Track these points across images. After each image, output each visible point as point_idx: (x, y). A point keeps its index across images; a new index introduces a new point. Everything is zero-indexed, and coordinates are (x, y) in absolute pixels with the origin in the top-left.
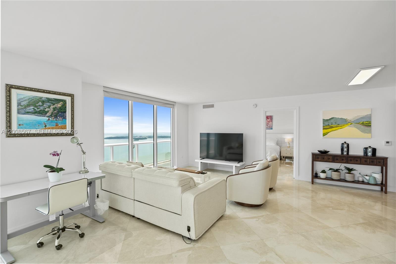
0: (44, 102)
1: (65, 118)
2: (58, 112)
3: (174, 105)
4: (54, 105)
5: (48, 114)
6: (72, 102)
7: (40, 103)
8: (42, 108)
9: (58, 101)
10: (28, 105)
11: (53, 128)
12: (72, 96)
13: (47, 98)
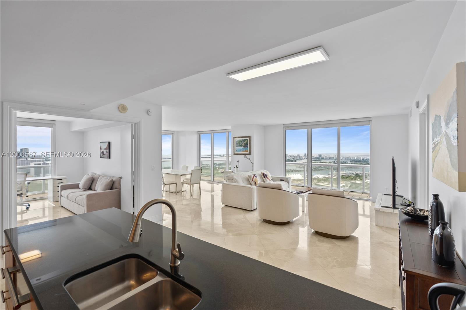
0: (241, 141)
1: (248, 147)
2: (246, 145)
3: (370, 121)
4: (244, 142)
5: (243, 146)
6: (250, 140)
7: (241, 142)
8: (241, 144)
9: (245, 140)
10: (238, 143)
11: (244, 152)
12: (250, 137)
13: (243, 140)
